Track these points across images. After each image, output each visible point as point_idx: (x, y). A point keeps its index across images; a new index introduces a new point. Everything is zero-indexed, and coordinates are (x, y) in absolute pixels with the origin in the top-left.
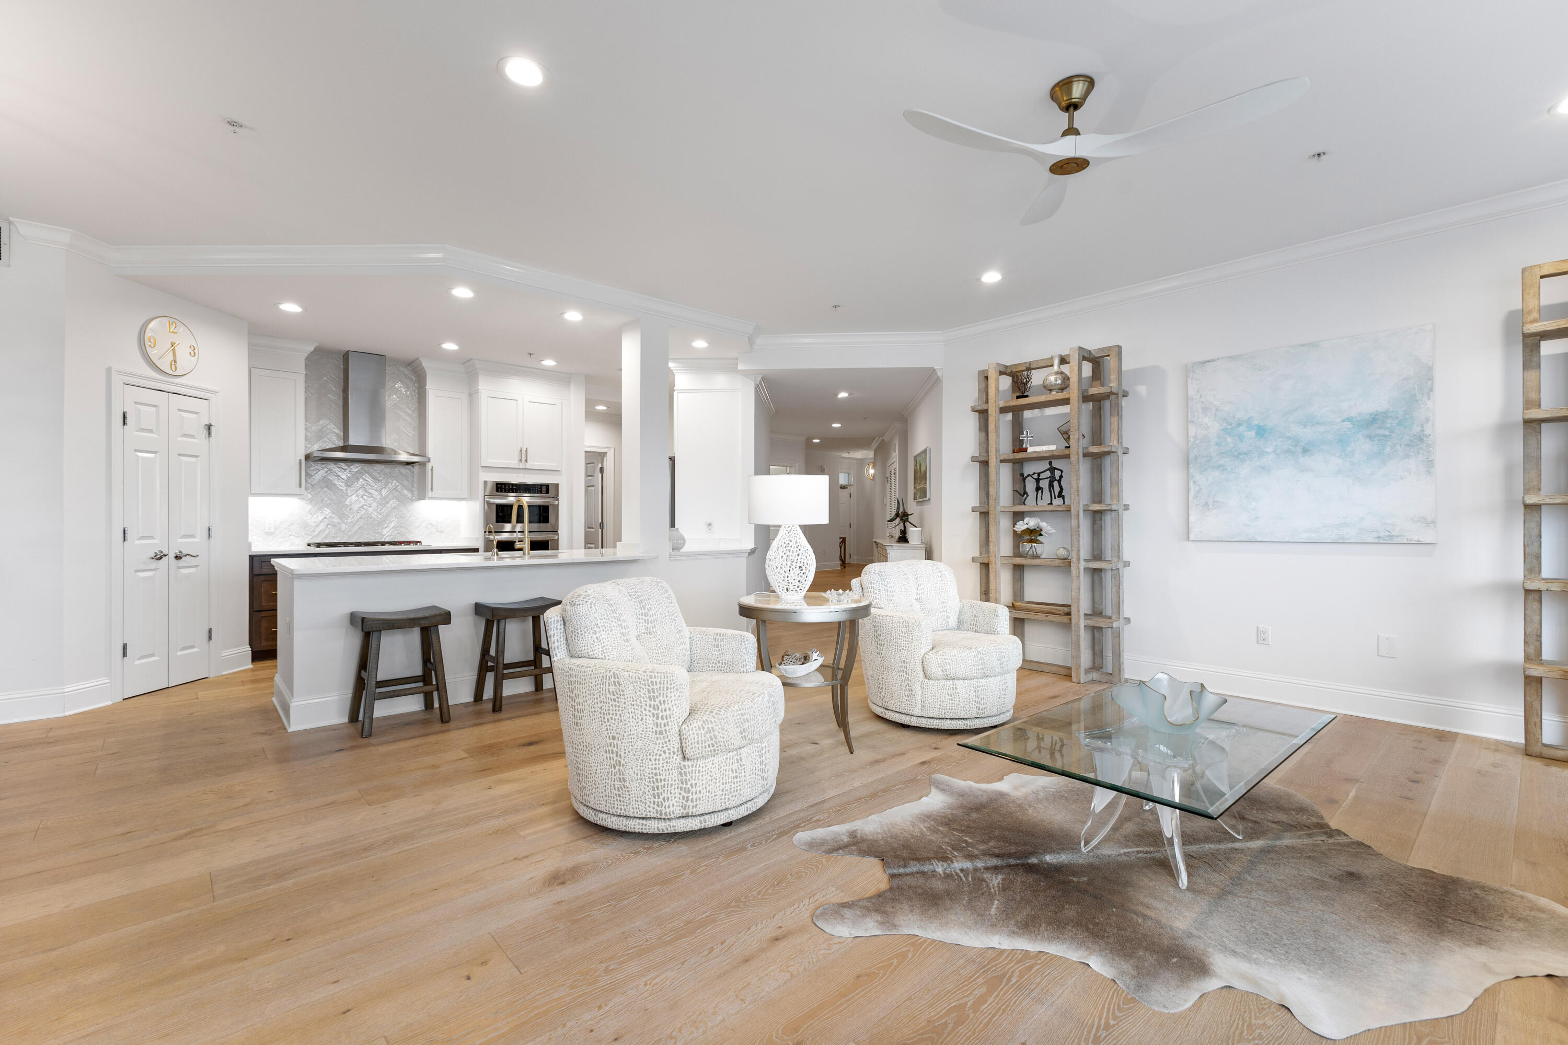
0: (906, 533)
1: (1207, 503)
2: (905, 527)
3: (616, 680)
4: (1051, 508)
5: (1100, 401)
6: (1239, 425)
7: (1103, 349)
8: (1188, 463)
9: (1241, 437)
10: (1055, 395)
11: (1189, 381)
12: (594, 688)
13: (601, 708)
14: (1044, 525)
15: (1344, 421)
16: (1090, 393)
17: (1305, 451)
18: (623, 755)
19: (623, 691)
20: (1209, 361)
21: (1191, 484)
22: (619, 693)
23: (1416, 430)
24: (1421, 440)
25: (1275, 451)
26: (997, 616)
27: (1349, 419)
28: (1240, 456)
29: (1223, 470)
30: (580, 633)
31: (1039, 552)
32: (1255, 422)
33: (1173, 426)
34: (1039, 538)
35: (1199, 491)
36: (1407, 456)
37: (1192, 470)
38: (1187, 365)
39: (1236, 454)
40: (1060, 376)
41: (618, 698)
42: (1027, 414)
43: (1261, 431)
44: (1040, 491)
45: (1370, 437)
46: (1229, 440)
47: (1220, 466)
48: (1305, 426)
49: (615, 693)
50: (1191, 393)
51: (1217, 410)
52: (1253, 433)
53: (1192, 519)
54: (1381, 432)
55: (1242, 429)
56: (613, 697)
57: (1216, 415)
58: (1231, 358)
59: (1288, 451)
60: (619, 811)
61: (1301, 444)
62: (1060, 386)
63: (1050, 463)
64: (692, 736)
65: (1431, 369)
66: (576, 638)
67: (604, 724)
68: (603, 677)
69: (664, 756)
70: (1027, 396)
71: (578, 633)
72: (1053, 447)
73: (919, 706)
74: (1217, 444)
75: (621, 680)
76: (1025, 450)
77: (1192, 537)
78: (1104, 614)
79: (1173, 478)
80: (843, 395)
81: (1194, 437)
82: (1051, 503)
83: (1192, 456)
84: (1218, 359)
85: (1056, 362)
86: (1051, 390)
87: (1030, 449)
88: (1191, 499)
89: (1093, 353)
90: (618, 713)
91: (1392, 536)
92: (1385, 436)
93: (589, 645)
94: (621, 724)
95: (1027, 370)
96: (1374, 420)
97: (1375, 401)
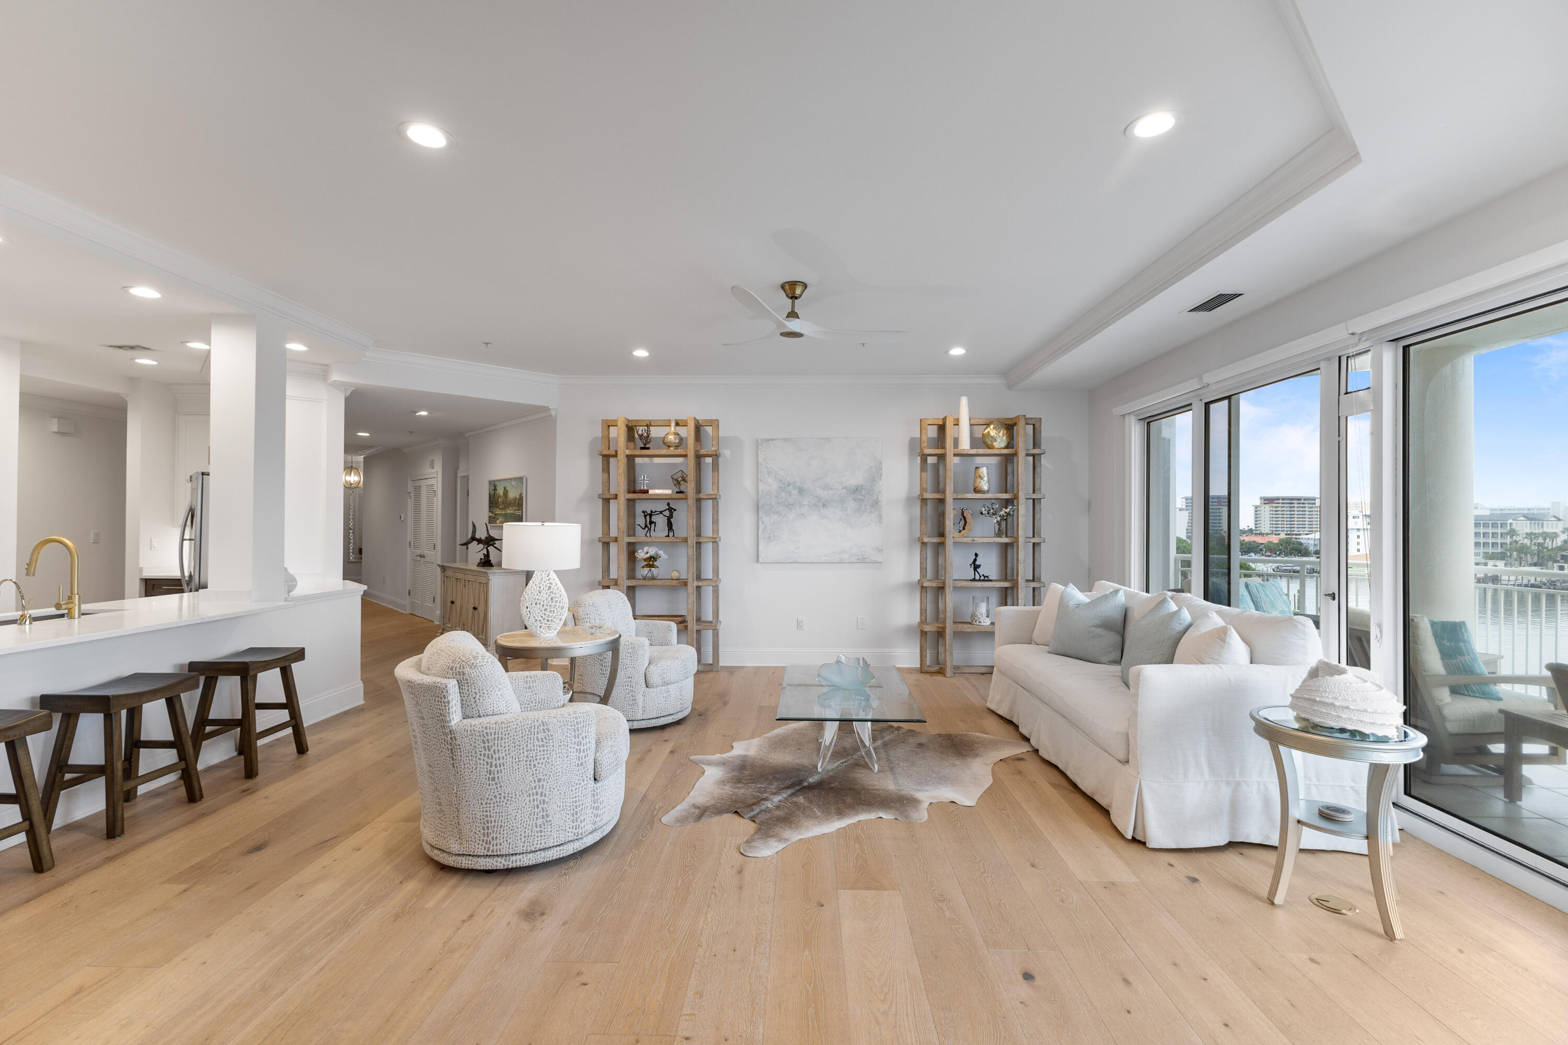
0: (489, 557)
1: (770, 537)
2: (488, 551)
3: (545, 728)
4: (667, 539)
5: (700, 458)
6: (789, 485)
7: (707, 420)
8: (758, 509)
9: (790, 493)
10: (672, 451)
11: (759, 451)
12: (521, 740)
13: (527, 757)
14: (661, 553)
15: (843, 489)
16: (701, 453)
17: (824, 505)
18: (547, 793)
19: (552, 736)
20: (772, 440)
21: (760, 523)
22: (548, 738)
23: (875, 497)
24: (877, 503)
25: (808, 504)
26: (671, 630)
27: (845, 488)
28: (789, 506)
29: (780, 514)
30: (486, 693)
31: (655, 574)
32: (798, 485)
33: (748, 481)
34: (655, 563)
35: (765, 528)
36: (871, 512)
37: (760, 514)
38: (757, 440)
39: (787, 504)
40: (677, 436)
41: (547, 743)
42: (638, 460)
43: (801, 491)
44: (653, 525)
45: (854, 499)
46: (783, 495)
47: (778, 512)
48: (824, 490)
49: (544, 739)
50: (760, 460)
51: (776, 474)
52: (796, 492)
53: (760, 547)
54: (860, 497)
55: (790, 488)
56: (541, 743)
57: (775, 477)
58: (785, 440)
59: (815, 505)
60: (538, 846)
61: (822, 501)
62: (677, 444)
63: (668, 504)
64: (606, 761)
65: (881, 463)
66: (481, 698)
67: (530, 770)
68: (531, 727)
69: (583, 784)
70: (648, 448)
71: (484, 693)
72: (668, 492)
73: (641, 712)
74: (776, 497)
75: (550, 727)
76: (647, 492)
77: (760, 560)
78: (702, 619)
79: (748, 519)
80: (424, 413)
81: (762, 491)
82: (668, 536)
83: (760, 504)
84: (777, 439)
85: (673, 424)
86: (669, 447)
87: (651, 492)
88: (760, 533)
89: (700, 421)
90: (546, 756)
91: (864, 558)
92: (861, 499)
93: (495, 702)
94: (548, 766)
95: (647, 426)
96: (857, 490)
97: (857, 479)
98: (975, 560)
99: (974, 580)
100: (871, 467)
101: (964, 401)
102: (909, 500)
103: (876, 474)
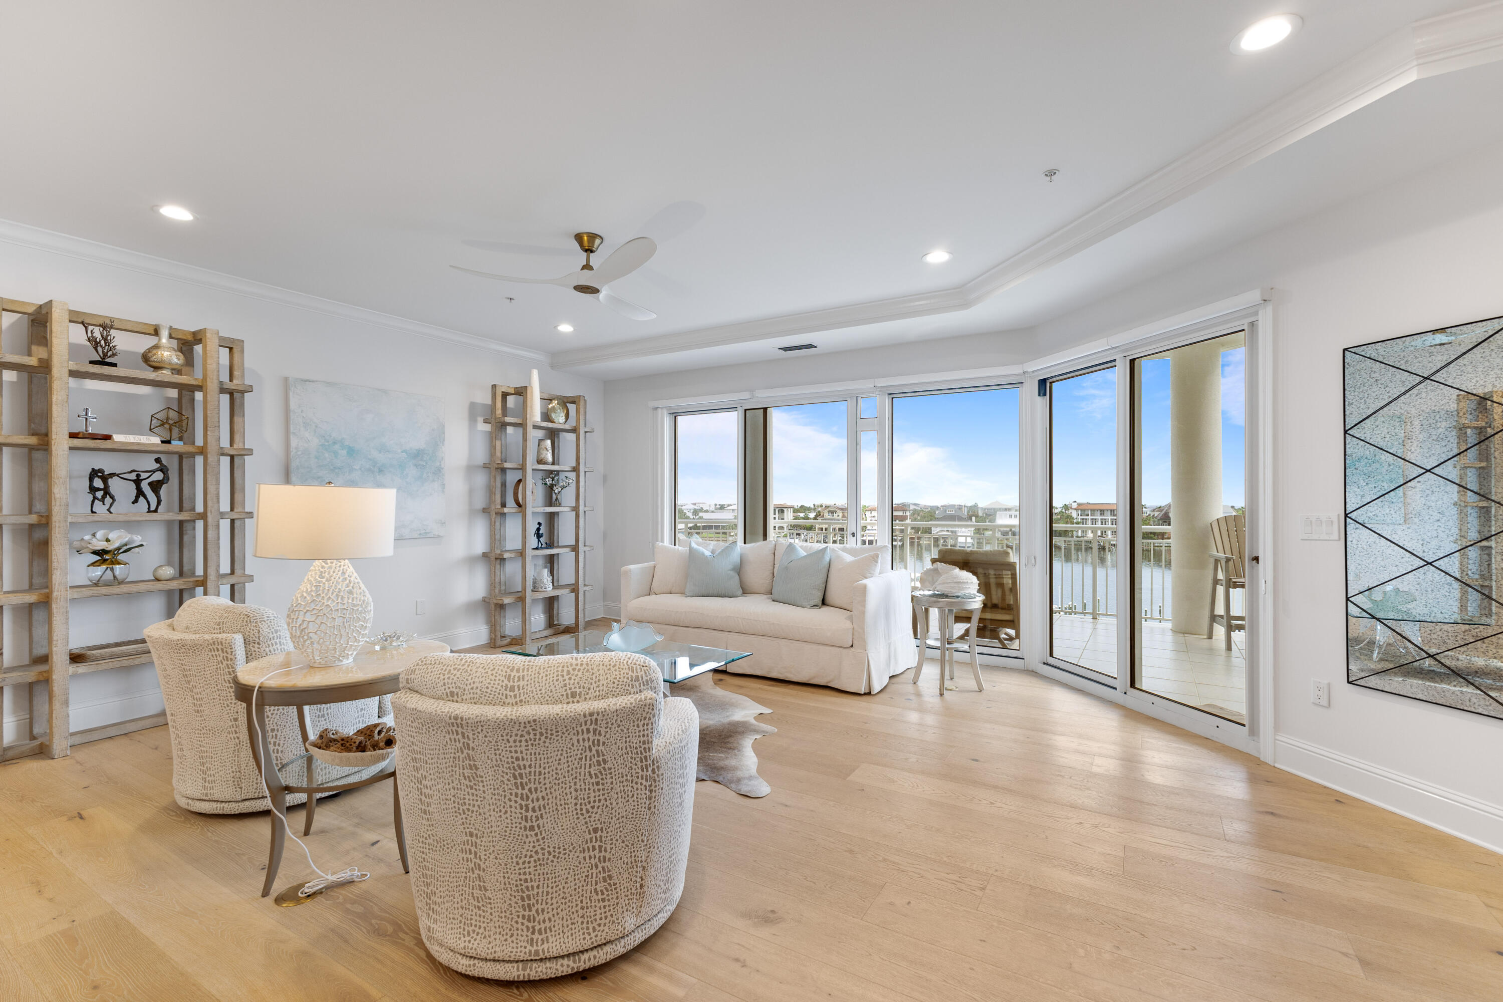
6: (335, 443)
8: (288, 473)
9: (335, 453)
11: (290, 393)
15: (402, 452)
23: (438, 463)
25: (360, 469)
27: (405, 451)
32: (346, 443)
36: (433, 481)
37: (292, 479)
38: (287, 379)
45: (416, 465)
46: (326, 455)
48: (380, 452)
50: (293, 405)
51: (315, 426)
54: (422, 463)
57: (315, 431)
58: (328, 384)
59: (369, 470)
61: (377, 465)
63: (159, 460)
65: (443, 427)
70: (113, 365)
74: (316, 457)
81: (295, 448)
83: (291, 467)
84: (317, 382)
86: (156, 367)
87: (119, 438)
91: (427, 534)
92: (423, 466)
95: (104, 327)
96: (417, 455)
97: (417, 442)
98: (538, 529)
99: (537, 548)
100: (433, 430)
101: (535, 374)
102: (470, 469)
103: (438, 438)
